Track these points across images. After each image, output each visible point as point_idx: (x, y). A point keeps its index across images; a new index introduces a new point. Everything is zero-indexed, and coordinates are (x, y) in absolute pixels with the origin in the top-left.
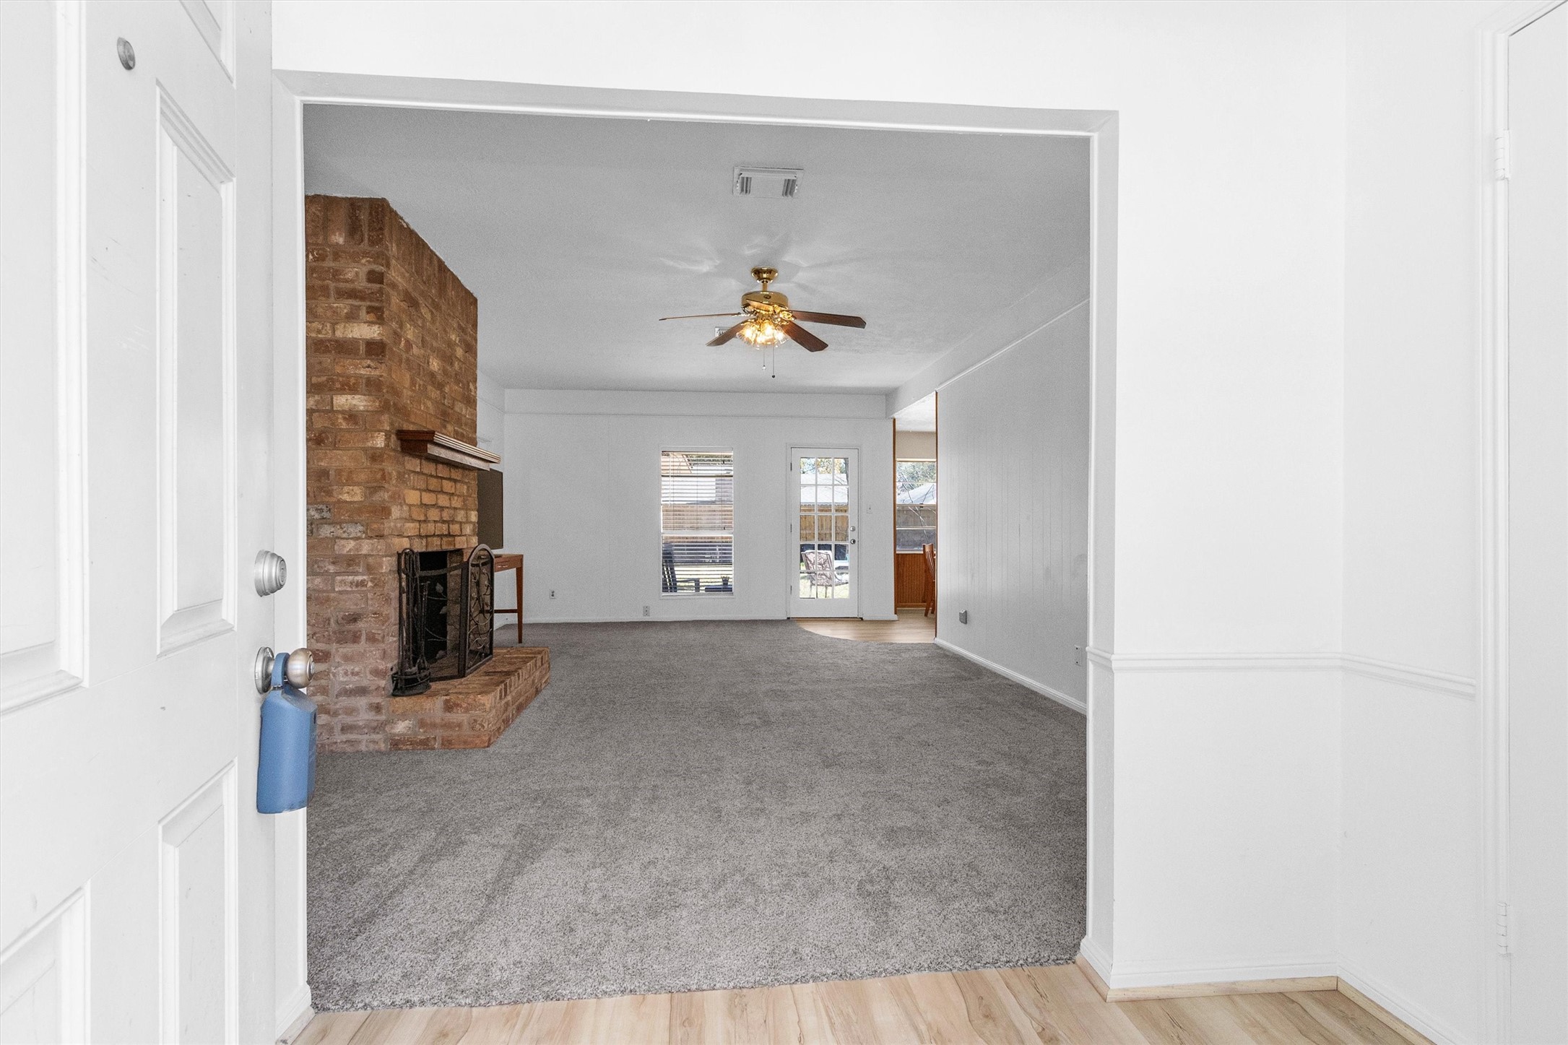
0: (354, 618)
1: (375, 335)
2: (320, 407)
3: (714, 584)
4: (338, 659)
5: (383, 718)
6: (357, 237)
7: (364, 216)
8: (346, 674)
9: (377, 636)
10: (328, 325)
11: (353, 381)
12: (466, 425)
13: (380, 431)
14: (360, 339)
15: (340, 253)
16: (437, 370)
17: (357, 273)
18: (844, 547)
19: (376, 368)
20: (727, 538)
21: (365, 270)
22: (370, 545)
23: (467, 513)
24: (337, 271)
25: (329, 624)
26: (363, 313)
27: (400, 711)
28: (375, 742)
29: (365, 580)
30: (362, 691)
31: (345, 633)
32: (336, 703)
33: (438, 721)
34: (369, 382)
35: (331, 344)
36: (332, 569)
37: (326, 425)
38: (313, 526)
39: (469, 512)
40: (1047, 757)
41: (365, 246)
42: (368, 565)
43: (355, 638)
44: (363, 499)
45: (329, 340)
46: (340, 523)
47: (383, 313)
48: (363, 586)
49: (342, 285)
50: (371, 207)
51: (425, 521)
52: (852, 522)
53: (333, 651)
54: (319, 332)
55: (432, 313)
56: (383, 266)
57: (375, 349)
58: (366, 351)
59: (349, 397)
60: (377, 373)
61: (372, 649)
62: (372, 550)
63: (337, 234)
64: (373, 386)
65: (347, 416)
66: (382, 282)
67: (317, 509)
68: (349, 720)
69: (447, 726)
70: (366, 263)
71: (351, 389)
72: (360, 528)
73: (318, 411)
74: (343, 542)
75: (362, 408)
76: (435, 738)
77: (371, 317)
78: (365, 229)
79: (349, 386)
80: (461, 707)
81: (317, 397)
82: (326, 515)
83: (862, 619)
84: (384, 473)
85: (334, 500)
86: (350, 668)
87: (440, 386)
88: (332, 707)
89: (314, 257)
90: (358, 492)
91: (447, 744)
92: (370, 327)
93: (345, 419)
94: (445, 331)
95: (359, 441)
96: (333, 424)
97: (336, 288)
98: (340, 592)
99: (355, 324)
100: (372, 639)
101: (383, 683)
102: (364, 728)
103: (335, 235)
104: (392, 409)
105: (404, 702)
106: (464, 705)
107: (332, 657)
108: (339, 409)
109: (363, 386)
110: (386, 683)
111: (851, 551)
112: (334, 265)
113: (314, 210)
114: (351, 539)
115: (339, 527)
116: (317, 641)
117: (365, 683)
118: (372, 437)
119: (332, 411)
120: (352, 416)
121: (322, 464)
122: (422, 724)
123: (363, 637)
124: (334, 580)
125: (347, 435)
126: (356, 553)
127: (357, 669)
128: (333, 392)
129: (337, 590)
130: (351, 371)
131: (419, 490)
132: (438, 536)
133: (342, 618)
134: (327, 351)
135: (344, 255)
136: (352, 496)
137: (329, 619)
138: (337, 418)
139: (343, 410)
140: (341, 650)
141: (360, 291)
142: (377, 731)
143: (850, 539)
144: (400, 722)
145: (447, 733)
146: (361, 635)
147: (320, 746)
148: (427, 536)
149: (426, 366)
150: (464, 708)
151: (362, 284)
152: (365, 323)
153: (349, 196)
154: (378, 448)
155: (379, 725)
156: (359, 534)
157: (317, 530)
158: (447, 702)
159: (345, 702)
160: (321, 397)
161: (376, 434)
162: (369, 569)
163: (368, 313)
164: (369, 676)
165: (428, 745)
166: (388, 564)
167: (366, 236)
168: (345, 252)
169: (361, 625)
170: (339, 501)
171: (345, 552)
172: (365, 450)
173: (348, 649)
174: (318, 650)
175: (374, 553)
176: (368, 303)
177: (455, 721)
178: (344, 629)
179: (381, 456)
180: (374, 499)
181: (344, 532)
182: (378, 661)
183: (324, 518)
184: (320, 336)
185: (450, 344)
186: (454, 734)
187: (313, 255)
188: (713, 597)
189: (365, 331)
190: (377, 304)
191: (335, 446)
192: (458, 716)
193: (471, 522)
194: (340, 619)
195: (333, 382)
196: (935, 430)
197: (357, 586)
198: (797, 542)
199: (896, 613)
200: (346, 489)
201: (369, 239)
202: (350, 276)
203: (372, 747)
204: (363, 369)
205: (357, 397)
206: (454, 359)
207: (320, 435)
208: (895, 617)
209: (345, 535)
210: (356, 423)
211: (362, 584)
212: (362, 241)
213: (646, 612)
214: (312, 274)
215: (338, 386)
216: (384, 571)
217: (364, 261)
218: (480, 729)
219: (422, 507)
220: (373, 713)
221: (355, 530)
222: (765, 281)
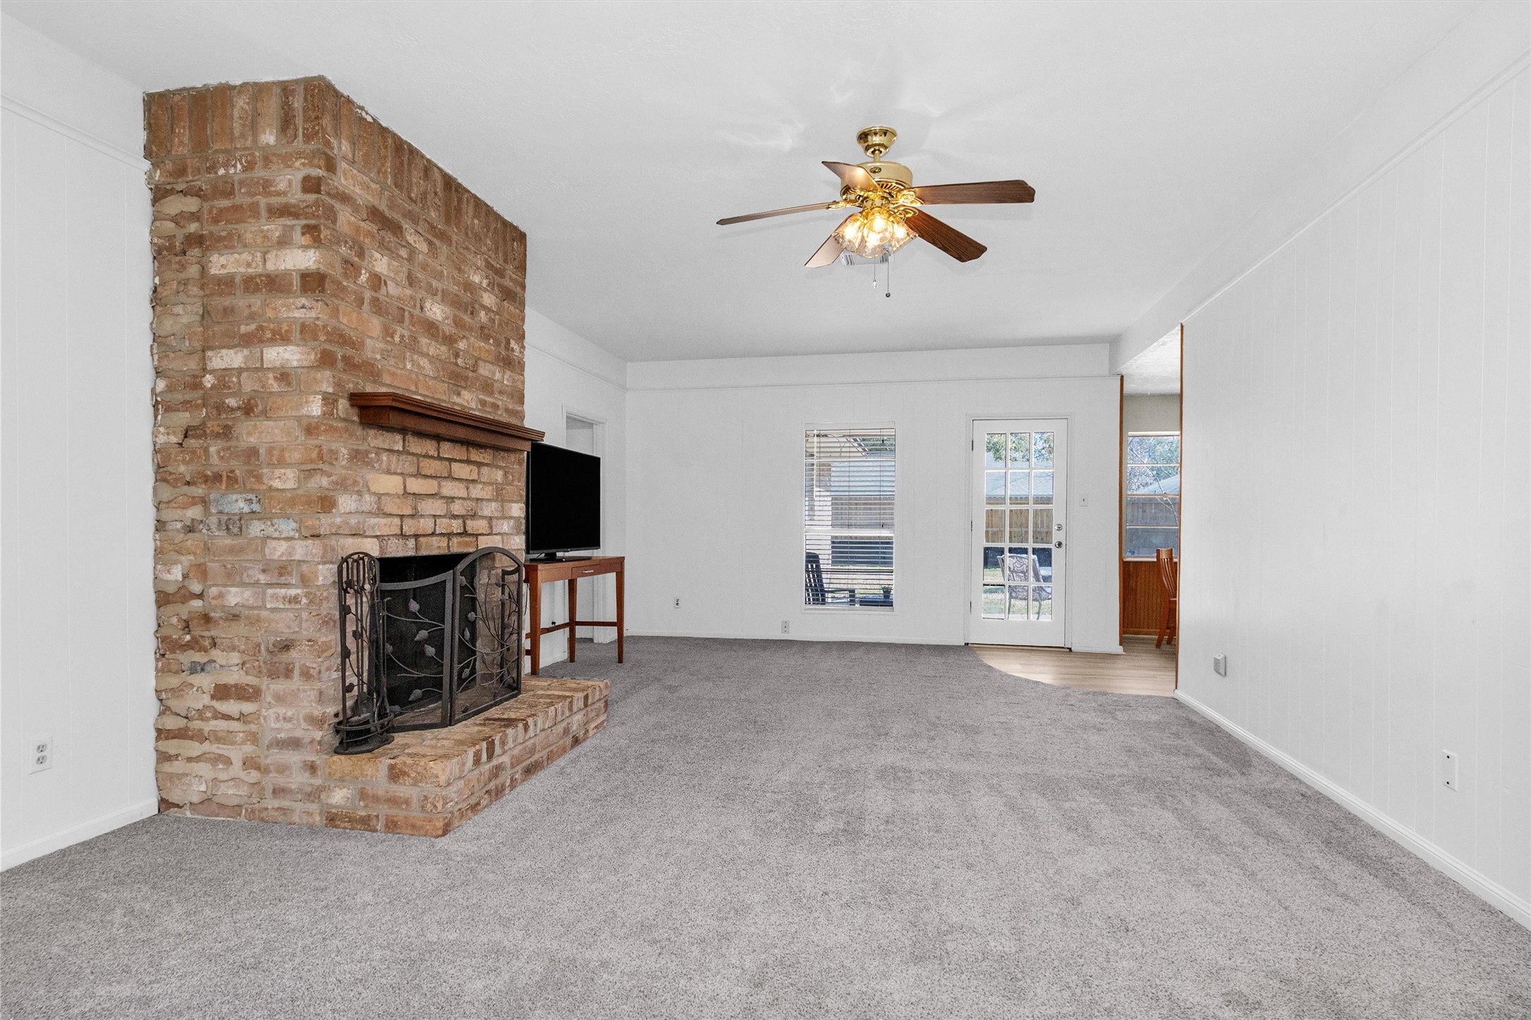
0: (286, 647)
1: (311, 263)
2: (250, 365)
3: (871, 596)
4: (269, 699)
5: (318, 782)
6: (290, 132)
7: (298, 103)
8: (277, 719)
9: (312, 672)
10: (259, 254)
11: (285, 327)
12: (500, 392)
13: (317, 393)
14: (294, 271)
15: (271, 158)
16: (440, 319)
17: (290, 182)
18: (1049, 551)
19: (310, 308)
20: (886, 538)
21: (300, 176)
22: (304, 548)
23: (502, 507)
24: (267, 180)
25: (259, 651)
26: (297, 236)
27: (338, 775)
28: (309, 814)
29: (298, 595)
30: (295, 743)
31: (277, 665)
32: (267, 757)
33: (381, 793)
34: (304, 328)
35: (261, 281)
36: (263, 578)
37: (255, 388)
38: (243, 522)
39: (507, 505)
40: (1386, 1003)
41: (299, 144)
42: (302, 575)
43: (288, 673)
44: (295, 487)
45: (260, 275)
46: (271, 519)
47: (320, 232)
48: (297, 603)
49: (274, 200)
50: (306, 90)
51: (412, 516)
52: (1058, 518)
53: (264, 688)
54: (249, 265)
55: (430, 243)
56: (321, 169)
57: (313, 282)
58: (302, 286)
59: (281, 349)
60: (313, 314)
61: (307, 687)
62: (306, 554)
63: (268, 132)
64: (307, 332)
65: (279, 376)
66: (319, 192)
67: (246, 500)
68: (281, 781)
69: (393, 801)
70: (301, 167)
71: (282, 338)
72: (293, 525)
73: (248, 369)
74: (274, 543)
75: (295, 364)
76: (377, 816)
77: (306, 240)
78: (299, 121)
79: (280, 335)
80: (409, 776)
81: (246, 352)
82: (256, 507)
83: (1070, 649)
84: (321, 450)
85: (265, 487)
86: (282, 711)
87: (449, 340)
88: (263, 762)
89: (243, 167)
90: (290, 477)
91: (392, 826)
92: (305, 253)
93: (276, 378)
94: (459, 270)
95: (291, 408)
96: (263, 386)
97: (268, 205)
98: (273, 610)
99: (288, 251)
100: (306, 675)
101: (318, 735)
102: (297, 793)
103: (265, 134)
104: (340, 365)
105: (343, 762)
106: (413, 775)
107: (263, 695)
108: (270, 366)
109: (296, 335)
110: (323, 734)
111: (1057, 555)
112: (264, 173)
113: (241, 104)
114: (284, 539)
115: (269, 523)
116: (247, 673)
117: (298, 733)
118: (307, 402)
119: (261, 369)
120: (284, 376)
121: (252, 440)
122: (363, 795)
123: (297, 672)
124: (264, 593)
125: (279, 401)
126: (289, 559)
127: (289, 714)
128: (263, 345)
129: (268, 606)
130: (284, 314)
131: (402, 474)
132: (442, 534)
133: (273, 645)
134: (257, 290)
135: (274, 159)
136: (284, 482)
137: (259, 645)
138: (268, 378)
139: (275, 368)
140: (272, 686)
141: (294, 206)
142: (312, 798)
143: (1054, 542)
144: (337, 789)
145: (394, 811)
146: (293, 668)
147: (249, 810)
148: (416, 536)
149: (417, 311)
150: (413, 779)
151: (296, 196)
152: (298, 248)
153: (281, 79)
154: (313, 417)
155: (314, 791)
156: (292, 534)
157: (247, 528)
158: (392, 767)
159: (277, 756)
160: (251, 352)
161: (311, 398)
162: (304, 581)
163: (303, 234)
164: (304, 725)
165: (369, 825)
166: (325, 574)
167: (301, 130)
168: (274, 155)
169: (294, 654)
170: (271, 489)
171: (276, 557)
172: (298, 419)
173: (280, 686)
174: (247, 685)
175: (309, 558)
176: (304, 222)
177: (401, 795)
178: (276, 659)
179: (317, 427)
180: (309, 486)
181: (276, 530)
182: (314, 705)
183: (253, 512)
184: (249, 270)
185: (469, 287)
186: (399, 813)
187: (241, 164)
188: (870, 612)
189: (299, 259)
190: (313, 222)
191: (265, 414)
192: (403, 790)
193: (511, 518)
194: (271, 646)
195: (262, 330)
196: (1179, 392)
197: (290, 602)
198: (981, 543)
199: (1120, 645)
200: (278, 472)
201: (303, 133)
202: (282, 186)
203: (305, 818)
204: (299, 309)
205: (290, 348)
206: (477, 306)
207: (249, 400)
208: (1120, 650)
209: (276, 535)
210: (289, 384)
211: (295, 600)
212: (295, 138)
213: (785, 627)
214: (241, 189)
215: (269, 335)
216: (320, 583)
217: (297, 164)
218: (431, 811)
219: (406, 498)
220: (307, 774)
221: (288, 527)
222: (875, 149)
